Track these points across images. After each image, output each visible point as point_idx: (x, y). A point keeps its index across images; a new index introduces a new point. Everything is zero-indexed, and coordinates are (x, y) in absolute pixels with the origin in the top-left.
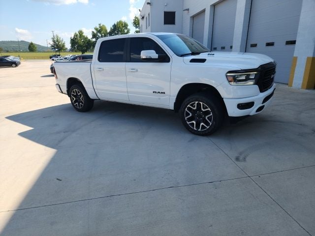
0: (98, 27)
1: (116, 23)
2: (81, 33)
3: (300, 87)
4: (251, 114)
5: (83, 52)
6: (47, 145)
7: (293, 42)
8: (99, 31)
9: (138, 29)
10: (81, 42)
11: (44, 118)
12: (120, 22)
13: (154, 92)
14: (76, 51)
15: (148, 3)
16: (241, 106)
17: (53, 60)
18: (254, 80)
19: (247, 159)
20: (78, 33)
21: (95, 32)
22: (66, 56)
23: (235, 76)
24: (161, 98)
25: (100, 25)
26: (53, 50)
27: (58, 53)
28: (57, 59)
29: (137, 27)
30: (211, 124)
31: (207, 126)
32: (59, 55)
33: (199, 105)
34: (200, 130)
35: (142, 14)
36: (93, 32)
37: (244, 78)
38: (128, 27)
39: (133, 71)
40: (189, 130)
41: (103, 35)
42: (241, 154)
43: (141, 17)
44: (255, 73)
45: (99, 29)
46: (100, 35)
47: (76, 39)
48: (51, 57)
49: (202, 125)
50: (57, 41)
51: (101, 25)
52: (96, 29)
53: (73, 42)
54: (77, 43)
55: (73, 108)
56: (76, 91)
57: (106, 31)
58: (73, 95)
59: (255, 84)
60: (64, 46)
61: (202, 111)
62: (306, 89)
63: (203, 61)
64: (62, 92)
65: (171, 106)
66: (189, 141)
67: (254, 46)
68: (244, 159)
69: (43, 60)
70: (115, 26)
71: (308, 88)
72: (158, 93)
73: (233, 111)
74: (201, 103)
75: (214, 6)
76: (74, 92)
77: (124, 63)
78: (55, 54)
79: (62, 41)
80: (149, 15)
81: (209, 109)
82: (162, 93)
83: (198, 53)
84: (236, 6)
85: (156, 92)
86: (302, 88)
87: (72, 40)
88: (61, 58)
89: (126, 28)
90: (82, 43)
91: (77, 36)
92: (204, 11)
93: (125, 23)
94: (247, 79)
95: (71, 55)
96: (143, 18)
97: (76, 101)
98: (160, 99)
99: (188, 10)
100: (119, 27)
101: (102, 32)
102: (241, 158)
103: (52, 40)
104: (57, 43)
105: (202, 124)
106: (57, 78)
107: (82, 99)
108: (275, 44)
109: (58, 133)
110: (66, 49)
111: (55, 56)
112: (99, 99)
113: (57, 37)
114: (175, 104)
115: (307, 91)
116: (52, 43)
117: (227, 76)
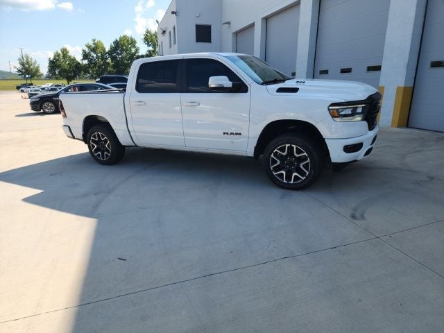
0: (91, 43)
1: (118, 39)
2: (65, 51)
3: (390, 125)
4: (359, 159)
5: (69, 79)
6: (77, 213)
7: (378, 68)
8: (94, 50)
9: (151, 48)
10: (66, 65)
11: (51, 175)
12: (125, 37)
13: (224, 133)
14: (57, 79)
15: (173, 13)
16: (348, 149)
17: (22, 91)
18: (362, 115)
19: (366, 215)
20: (60, 52)
21: (87, 51)
22: (43, 86)
23: (338, 110)
24: (236, 141)
25: (94, 40)
26: (20, 76)
27: (29, 82)
28: (29, 89)
29: (149, 45)
30: (307, 173)
31: (303, 176)
32: (32, 84)
33: (291, 149)
34: (292, 182)
35: (163, 27)
36: (84, 51)
37: (350, 113)
38: (137, 45)
39: (195, 104)
40: (276, 183)
41: (99, 55)
42: (355, 210)
43: (162, 32)
44: (363, 105)
45: (93, 46)
46: (95, 56)
47: (57, 60)
48: (18, 88)
49: (296, 176)
50: (28, 63)
51: (96, 41)
52: (89, 47)
53: (53, 65)
54: (58, 66)
55: (93, 159)
56: (98, 134)
57: (104, 50)
58: (94, 141)
59: (364, 119)
60: (37, 70)
61: (295, 157)
62: (398, 127)
63: (295, 90)
64: (74, 138)
65: (250, 152)
66: (281, 198)
67: (326, 72)
68: (363, 217)
69: (5, 92)
70: (116, 43)
71: (399, 126)
72: (231, 134)
73: (337, 155)
74: (295, 146)
75: (266, 19)
76: (94, 137)
77: (179, 94)
78: (24, 82)
79: (35, 63)
80: (174, 28)
81: (305, 154)
82: (237, 134)
83: (283, 81)
84: (298, 20)
85: (227, 133)
86: (392, 126)
87: (50, 61)
88: (36, 89)
89: (134, 46)
90: (66, 67)
91: (58, 55)
92: (252, 25)
93: (132, 39)
94: (354, 114)
95: (50, 84)
96: (164, 32)
97: (97, 150)
98: (233, 142)
99: (229, 23)
100: (123, 45)
101: (98, 51)
102: (358, 215)
103: (18, 62)
104: (27, 66)
105: (295, 174)
106: (65, 116)
107: (108, 145)
108: (353, 71)
109: (86, 195)
110: (42, 75)
111: (24, 85)
112: (136, 146)
113: (27, 57)
114: (256, 149)
115: (399, 130)
116: (19, 66)
117: (329, 110)
